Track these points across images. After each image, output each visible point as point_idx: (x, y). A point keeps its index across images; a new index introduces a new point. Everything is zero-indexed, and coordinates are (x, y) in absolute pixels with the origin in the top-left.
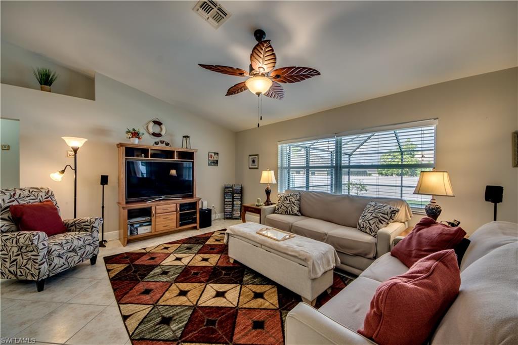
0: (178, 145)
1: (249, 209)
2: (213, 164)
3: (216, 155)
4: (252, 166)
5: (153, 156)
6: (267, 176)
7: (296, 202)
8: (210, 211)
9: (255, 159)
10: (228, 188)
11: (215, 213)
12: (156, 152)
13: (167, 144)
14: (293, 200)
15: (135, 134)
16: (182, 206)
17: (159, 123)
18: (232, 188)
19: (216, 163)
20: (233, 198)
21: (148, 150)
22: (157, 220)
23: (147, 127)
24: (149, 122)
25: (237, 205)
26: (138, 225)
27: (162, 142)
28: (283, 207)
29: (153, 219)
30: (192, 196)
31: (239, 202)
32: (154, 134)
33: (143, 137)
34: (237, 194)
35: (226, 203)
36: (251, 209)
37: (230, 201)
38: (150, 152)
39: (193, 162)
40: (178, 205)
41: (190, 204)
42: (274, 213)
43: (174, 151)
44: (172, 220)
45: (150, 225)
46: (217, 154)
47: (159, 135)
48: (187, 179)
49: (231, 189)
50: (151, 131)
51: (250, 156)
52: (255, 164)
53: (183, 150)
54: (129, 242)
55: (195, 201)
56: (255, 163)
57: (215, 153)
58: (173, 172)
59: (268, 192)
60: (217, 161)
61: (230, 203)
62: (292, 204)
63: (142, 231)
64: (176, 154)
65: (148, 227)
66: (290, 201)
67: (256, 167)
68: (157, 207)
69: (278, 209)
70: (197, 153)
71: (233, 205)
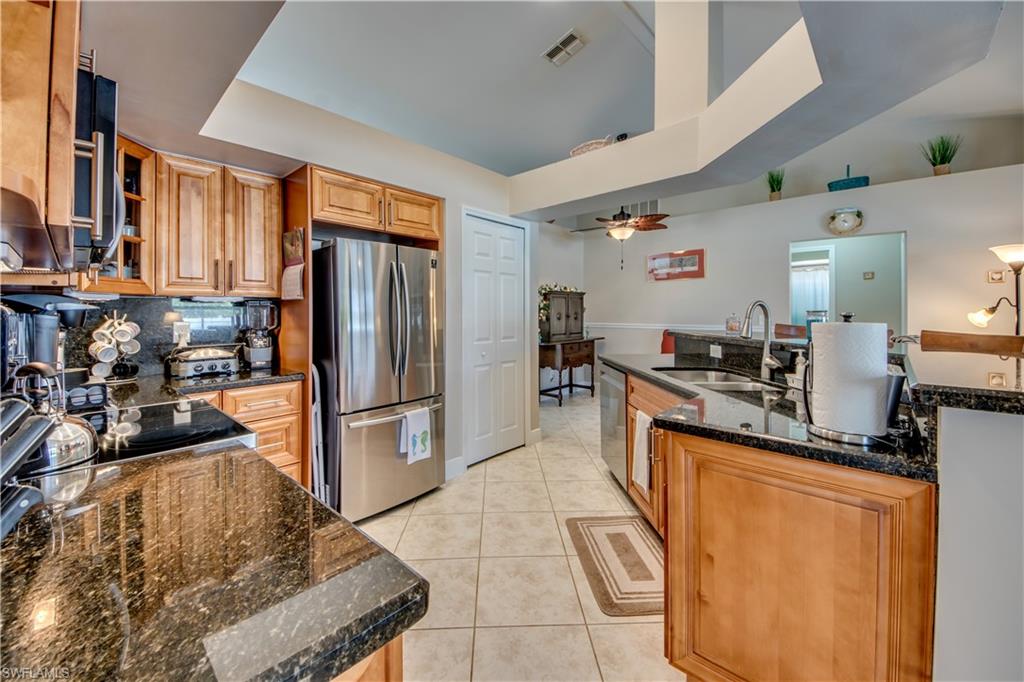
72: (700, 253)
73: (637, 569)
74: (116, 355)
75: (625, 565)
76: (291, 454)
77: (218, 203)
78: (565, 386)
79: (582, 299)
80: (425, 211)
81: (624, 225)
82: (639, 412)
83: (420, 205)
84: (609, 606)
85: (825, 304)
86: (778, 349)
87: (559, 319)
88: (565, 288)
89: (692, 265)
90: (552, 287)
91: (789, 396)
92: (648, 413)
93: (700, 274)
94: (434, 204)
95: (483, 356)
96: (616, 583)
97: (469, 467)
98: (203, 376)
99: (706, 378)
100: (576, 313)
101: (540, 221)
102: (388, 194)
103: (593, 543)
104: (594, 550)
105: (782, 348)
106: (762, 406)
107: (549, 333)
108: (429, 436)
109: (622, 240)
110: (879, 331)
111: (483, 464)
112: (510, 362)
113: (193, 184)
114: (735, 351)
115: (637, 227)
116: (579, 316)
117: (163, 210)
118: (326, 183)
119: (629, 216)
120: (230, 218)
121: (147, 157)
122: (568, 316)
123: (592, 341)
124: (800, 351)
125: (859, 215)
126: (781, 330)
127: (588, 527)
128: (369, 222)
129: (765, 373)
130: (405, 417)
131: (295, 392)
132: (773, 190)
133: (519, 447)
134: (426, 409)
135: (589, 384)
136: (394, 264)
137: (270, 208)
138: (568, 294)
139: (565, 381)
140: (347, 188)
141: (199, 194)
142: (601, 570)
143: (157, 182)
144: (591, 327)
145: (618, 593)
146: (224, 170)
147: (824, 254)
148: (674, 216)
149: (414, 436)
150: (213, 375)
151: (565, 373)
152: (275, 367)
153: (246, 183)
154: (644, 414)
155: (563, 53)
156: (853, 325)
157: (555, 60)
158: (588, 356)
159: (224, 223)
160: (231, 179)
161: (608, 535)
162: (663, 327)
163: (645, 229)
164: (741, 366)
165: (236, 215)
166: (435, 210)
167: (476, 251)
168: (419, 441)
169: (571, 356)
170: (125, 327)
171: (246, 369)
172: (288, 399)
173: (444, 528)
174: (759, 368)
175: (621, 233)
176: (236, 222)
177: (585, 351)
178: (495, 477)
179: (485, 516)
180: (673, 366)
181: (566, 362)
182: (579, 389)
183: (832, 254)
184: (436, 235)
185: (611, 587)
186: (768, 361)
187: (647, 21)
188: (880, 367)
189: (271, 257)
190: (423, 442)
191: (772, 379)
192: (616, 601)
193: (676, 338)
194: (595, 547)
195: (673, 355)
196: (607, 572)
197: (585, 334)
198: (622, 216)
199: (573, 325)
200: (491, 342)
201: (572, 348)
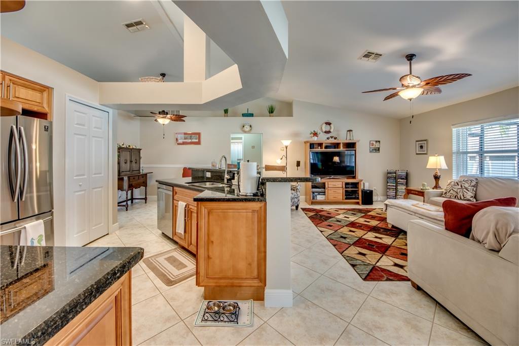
0: (343, 139)
1: (412, 192)
2: (374, 151)
3: (378, 143)
4: (419, 151)
5: (326, 147)
6: (436, 162)
7: (470, 187)
8: (371, 192)
9: (423, 145)
10: (390, 173)
11: (377, 195)
12: (327, 145)
13: (335, 138)
14: (467, 185)
15: (315, 134)
16: (347, 184)
17: (329, 124)
18: (395, 173)
19: (378, 150)
20: (397, 183)
21: (322, 144)
22: (330, 192)
23: (321, 128)
24: (323, 124)
25: (402, 191)
26: (317, 194)
27: (332, 137)
28: (452, 191)
29: (326, 191)
30: (354, 178)
31: (404, 187)
32: (326, 132)
33: (319, 136)
34: (402, 179)
35: (388, 187)
36: (414, 192)
37: (393, 186)
38: (324, 145)
39: (355, 150)
40: (344, 184)
41: (352, 184)
42: (440, 197)
43: (339, 143)
44: (340, 194)
45: (325, 195)
46: (379, 141)
47: (328, 132)
48: (348, 165)
49: (395, 175)
50: (324, 130)
51: (417, 141)
52: (423, 149)
53: (347, 141)
54: (313, 203)
55: (357, 182)
56: (423, 147)
57: (376, 141)
58: (336, 159)
59: (437, 178)
60: (379, 148)
61: (393, 187)
62: (465, 190)
63: (320, 198)
64: (341, 145)
65: (324, 196)
66: (461, 186)
67: (425, 152)
68: (329, 183)
69: (446, 193)
70: (359, 143)
71: (396, 189)
72: (199, 134)
73: (180, 265)
75: (174, 267)
78: (129, 200)
79: (140, 152)
81: (165, 117)
82: (180, 202)
83: (34, 90)
84: (169, 282)
85: (241, 157)
86: (229, 172)
87: (126, 163)
88: (129, 146)
89: (195, 139)
90: (121, 145)
91: (233, 187)
92: (184, 201)
93: (199, 143)
94: (45, 91)
95: (80, 185)
96: (171, 274)
99: (206, 185)
100: (136, 160)
101: (118, 109)
103: (158, 264)
104: (160, 266)
105: (231, 172)
106: (225, 193)
107: (122, 170)
108: (44, 238)
109: (164, 125)
110: (255, 164)
112: (100, 187)
114: (215, 174)
115: (171, 119)
116: (138, 161)
119: (167, 114)
122: (131, 161)
123: (146, 174)
124: (236, 172)
125: (251, 126)
126: (229, 166)
127: (155, 259)
129: (226, 181)
130: (25, 228)
132: (225, 113)
133: (104, 236)
134: (41, 221)
135: (144, 197)
136: (14, 127)
138: (131, 149)
139: (129, 197)
142: (164, 272)
144: (145, 167)
145: (173, 277)
147: (241, 138)
148: (189, 116)
149: (32, 239)
151: (129, 192)
154: (182, 202)
155: (135, 27)
156: (249, 163)
157: (130, 29)
158: (144, 182)
161: (165, 259)
162: (183, 166)
163: (175, 121)
164: (217, 179)
166: (45, 94)
167: (76, 123)
168: (36, 242)
169: (134, 183)
174: (224, 180)
175: (163, 121)
177: (142, 180)
180: (191, 181)
181: (131, 187)
182: (137, 201)
183: (243, 139)
184: (46, 109)
185: (170, 276)
186: (227, 176)
187: (181, 34)
188: (255, 174)
191: (228, 182)
192: (172, 280)
193: (192, 170)
194: (160, 265)
195: (191, 178)
196: (167, 271)
197: (141, 171)
198: (164, 113)
199: (134, 166)
200: (85, 177)
201: (134, 178)
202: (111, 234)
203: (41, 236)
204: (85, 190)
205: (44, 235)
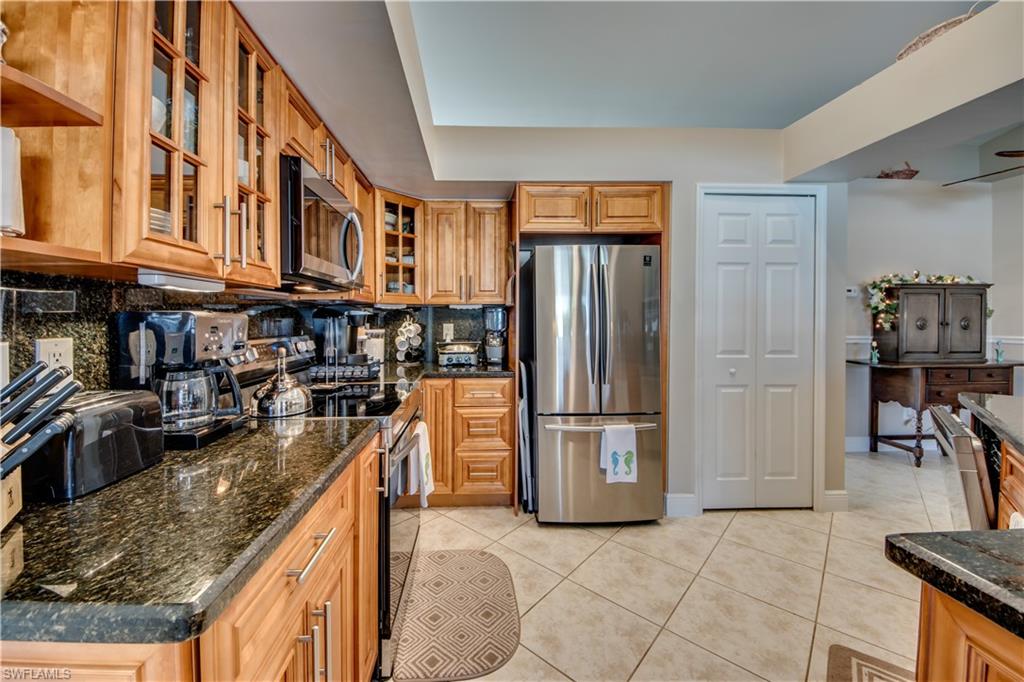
74: (407, 347)
76: (505, 441)
77: (463, 230)
79: (983, 294)
80: (643, 201)
83: (636, 196)
87: (922, 327)
88: (941, 278)
90: (908, 277)
94: (655, 191)
95: (731, 374)
97: (705, 510)
98: (454, 366)
100: (965, 319)
101: (848, 179)
102: (596, 193)
107: (897, 349)
108: (635, 458)
111: (733, 514)
113: (447, 219)
116: (975, 324)
117: (429, 242)
118: (533, 196)
120: (471, 242)
121: (418, 205)
122: (944, 324)
123: (1010, 368)
128: (577, 226)
130: (604, 430)
131: (508, 387)
133: (801, 509)
134: (632, 426)
136: (594, 265)
137: (500, 228)
138: (945, 287)
140: (553, 196)
141: (450, 226)
143: (425, 222)
146: (467, 204)
149: (615, 453)
150: (459, 365)
152: (505, 363)
153: (482, 211)
159: (466, 246)
160: (472, 210)
165: (475, 238)
166: (657, 197)
167: (721, 240)
168: (621, 460)
170: (412, 327)
171: (484, 362)
172: (503, 393)
173: (639, 570)
176: (475, 244)
177: (986, 383)
178: (741, 537)
179: (698, 578)
181: (932, 398)
184: (658, 226)
189: (500, 269)
190: (628, 462)
197: (988, 356)
199: (956, 337)
200: (746, 356)
201: (948, 376)
202: (822, 512)
203: (629, 453)
204: (745, 386)
205: (635, 454)
